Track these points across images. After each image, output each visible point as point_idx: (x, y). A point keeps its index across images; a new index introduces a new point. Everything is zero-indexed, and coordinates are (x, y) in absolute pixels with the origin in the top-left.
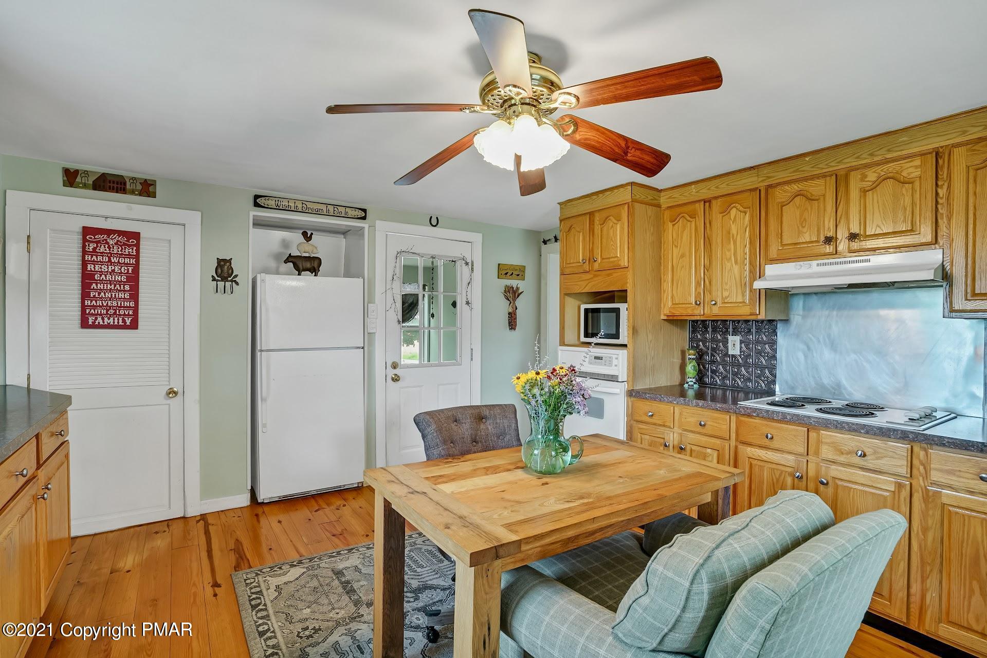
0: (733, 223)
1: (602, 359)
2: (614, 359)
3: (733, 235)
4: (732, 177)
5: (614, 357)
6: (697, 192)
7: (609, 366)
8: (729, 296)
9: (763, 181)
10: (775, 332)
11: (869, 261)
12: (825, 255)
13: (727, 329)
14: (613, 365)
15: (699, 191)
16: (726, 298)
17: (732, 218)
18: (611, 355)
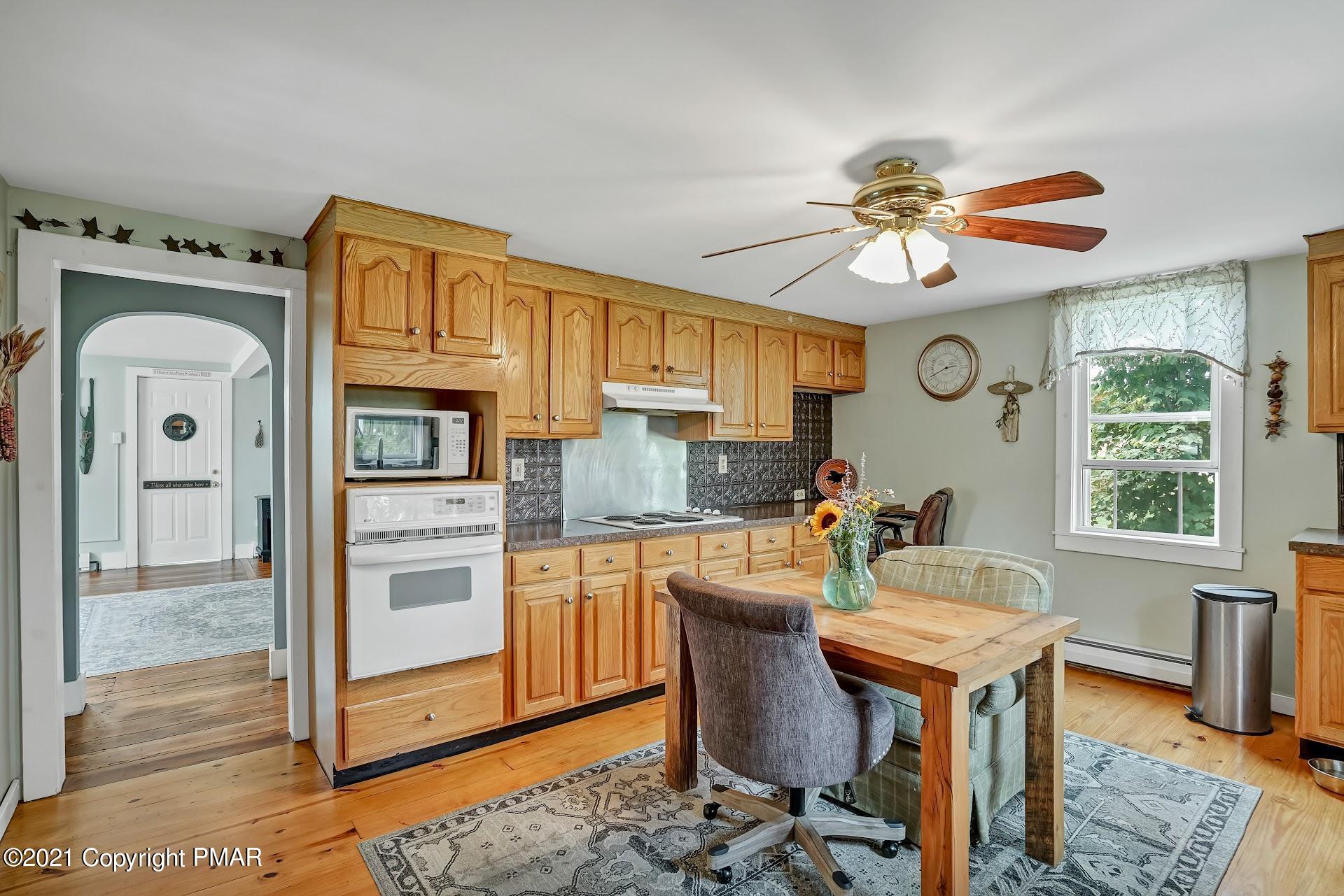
0: (576, 327)
1: (464, 503)
2: (487, 500)
3: (576, 342)
4: (572, 273)
5: (487, 495)
6: (530, 274)
7: (480, 512)
8: (571, 411)
9: (600, 291)
10: (559, 453)
11: (673, 391)
12: (653, 382)
13: (534, 450)
14: (488, 508)
15: (532, 273)
16: (569, 413)
17: (576, 322)
18: (483, 494)
